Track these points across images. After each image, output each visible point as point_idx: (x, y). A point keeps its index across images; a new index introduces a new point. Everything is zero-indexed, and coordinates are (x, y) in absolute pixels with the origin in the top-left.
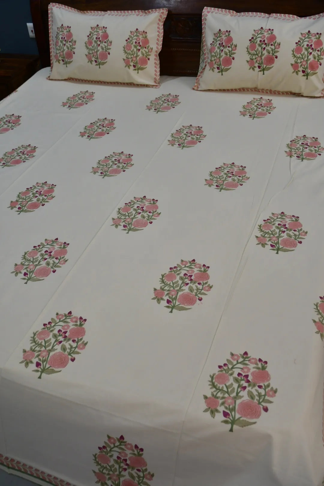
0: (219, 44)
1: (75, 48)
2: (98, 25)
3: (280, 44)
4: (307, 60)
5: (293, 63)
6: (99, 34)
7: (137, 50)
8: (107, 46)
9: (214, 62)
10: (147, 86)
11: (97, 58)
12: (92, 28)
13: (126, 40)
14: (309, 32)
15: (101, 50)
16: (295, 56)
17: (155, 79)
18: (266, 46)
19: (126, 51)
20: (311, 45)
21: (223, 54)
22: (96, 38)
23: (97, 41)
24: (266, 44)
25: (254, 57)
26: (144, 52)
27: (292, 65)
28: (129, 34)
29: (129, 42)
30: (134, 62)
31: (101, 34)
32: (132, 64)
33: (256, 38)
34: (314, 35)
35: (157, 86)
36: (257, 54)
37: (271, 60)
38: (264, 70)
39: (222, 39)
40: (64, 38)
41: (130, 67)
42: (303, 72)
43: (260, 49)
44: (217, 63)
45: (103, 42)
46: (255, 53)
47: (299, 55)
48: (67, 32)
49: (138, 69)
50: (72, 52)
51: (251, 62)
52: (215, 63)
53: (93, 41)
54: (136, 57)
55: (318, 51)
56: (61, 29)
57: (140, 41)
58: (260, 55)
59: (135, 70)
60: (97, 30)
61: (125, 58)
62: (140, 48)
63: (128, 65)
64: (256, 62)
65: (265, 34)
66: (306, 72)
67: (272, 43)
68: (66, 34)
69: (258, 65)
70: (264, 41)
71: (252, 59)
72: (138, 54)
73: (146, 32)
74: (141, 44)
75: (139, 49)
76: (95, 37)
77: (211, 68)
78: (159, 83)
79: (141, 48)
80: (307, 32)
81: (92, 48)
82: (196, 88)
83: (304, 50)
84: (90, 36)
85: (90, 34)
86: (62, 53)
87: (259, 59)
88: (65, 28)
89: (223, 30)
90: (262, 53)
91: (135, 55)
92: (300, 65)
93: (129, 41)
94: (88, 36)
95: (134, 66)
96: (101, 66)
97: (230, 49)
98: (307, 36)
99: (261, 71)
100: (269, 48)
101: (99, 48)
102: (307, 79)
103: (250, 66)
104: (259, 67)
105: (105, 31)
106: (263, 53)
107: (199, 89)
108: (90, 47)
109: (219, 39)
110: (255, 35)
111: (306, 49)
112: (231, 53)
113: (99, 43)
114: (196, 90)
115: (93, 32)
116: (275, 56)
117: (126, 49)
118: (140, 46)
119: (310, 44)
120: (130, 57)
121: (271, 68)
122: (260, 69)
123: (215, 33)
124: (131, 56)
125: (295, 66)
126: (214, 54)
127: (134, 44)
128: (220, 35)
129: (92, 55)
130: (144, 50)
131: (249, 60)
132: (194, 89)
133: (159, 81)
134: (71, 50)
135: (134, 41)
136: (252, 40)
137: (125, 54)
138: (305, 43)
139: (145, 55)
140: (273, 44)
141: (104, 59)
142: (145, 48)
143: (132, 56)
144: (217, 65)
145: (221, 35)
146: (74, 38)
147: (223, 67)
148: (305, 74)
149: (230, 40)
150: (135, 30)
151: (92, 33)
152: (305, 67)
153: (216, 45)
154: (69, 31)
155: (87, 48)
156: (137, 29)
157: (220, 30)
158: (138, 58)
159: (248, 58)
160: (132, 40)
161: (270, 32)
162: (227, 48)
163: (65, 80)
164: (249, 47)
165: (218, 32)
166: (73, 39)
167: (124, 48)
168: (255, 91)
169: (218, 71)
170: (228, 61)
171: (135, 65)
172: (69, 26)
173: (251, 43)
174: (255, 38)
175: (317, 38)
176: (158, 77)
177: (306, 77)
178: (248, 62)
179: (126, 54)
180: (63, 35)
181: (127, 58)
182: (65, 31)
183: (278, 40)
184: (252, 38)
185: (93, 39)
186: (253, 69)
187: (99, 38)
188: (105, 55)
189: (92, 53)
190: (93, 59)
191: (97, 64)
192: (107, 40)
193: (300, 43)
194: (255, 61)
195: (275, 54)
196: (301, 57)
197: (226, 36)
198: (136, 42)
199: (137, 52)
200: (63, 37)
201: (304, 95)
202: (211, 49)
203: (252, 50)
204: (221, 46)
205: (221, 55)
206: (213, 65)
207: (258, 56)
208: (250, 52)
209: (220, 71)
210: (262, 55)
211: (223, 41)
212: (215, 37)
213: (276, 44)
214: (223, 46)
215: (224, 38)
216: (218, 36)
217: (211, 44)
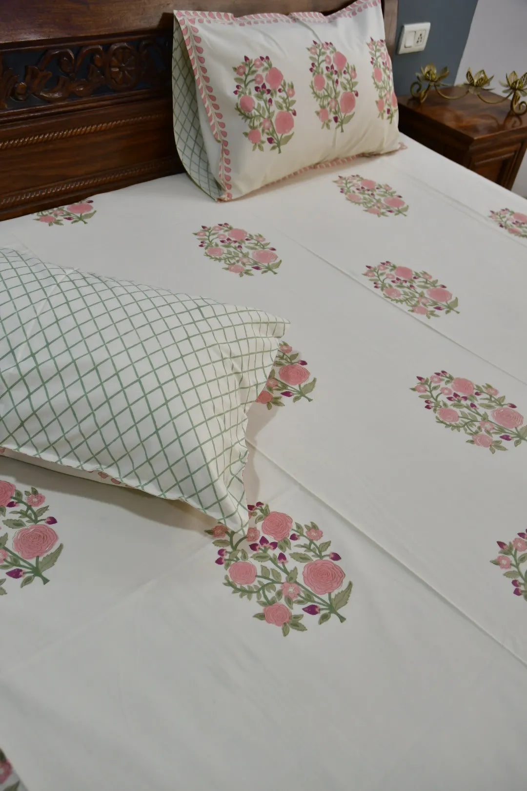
0: (257, 89)
3: (354, 70)
4: (390, 91)
5: (378, 99)
9: (260, 130)
16: (377, 87)
18: (338, 76)
20: (386, 64)
21: (274, 108)
24: (336, 72)
25: (325, 102)
27: (377, 103)
33: (319, 64)
34: (380, 45)
36: (329, 96)
37: (350, 101)
38: (342, 123)
39: (260, 76)
42: (388, 111)
43: (330, 83)
44: (266, 131)
46: (326, 94)
47: (381, 84)
51: (322, 113)
52: (263, 131)
58: (333, 95)
64: (330, 110)
65: (327, 53)
66: (391, 112)
67: (344, 69)
69: (334, 116)
70: (332, 67)
71: (323, 107)
77: (256, 144)
80: (371, 40)
82: (226, 197)
83: (383, 74)
87: (333, 104)
90: (335, 91)
92: (386, 101)
97: (284, 95)
98: (374, 48)
99: (339, 126)
100: (343, 79)
103: (322, 121)
104: (336, 120)
106: (337, 91)
107: (233, 198)
109: (250, 78)
110: (315, 59)
111: (385, 72)
112: (288, 104)
114: (228, 201)
116: (355, 91)
121: (351, 117)
122: (338, 123)
123: (237, 66)
125: (380, 104)
126: (257, 113)
128: (250, 68)
131: (319, 109)
132: (221, 201)
136: (315, 68)
138: (381, 62)
140: (346, 70)
144: (268, 134)
145: (254, 68)
147: (279, 136)
148: (390, 115)
149: (276, 75)
152: (390, 102)
153: (250, 93)
157: (246, 58)
159: (317, 105)
161: (330, 48)
162: (278, 93)
164: (313, 85)
165: (242, 63)
169: (272, 145)
170: (287, 121)
173: (313, 74)
174: (316, 64)
177: (390, 120)
178: (318, 113)
183: (350, 62)
184: (313, 65)
186: (328, 126)
193: (374, 62)
194: (328, 109)
195: (353, 89)
196: (384, 86)
197: (267, 69)
202: (242, 103)
203: (320, 90)
204: (262, 93)
205: (271, 111)
206: (259, 137)
207: (332, 98)
208: (318, 92)
209: (276, 145)
210: (337, 94)
211: (264, 81)
212: (238, 76)
213: (350, 70)
214: (269, 91)
215: (264, 75)
216: (247, 73)
217: (236, 92)
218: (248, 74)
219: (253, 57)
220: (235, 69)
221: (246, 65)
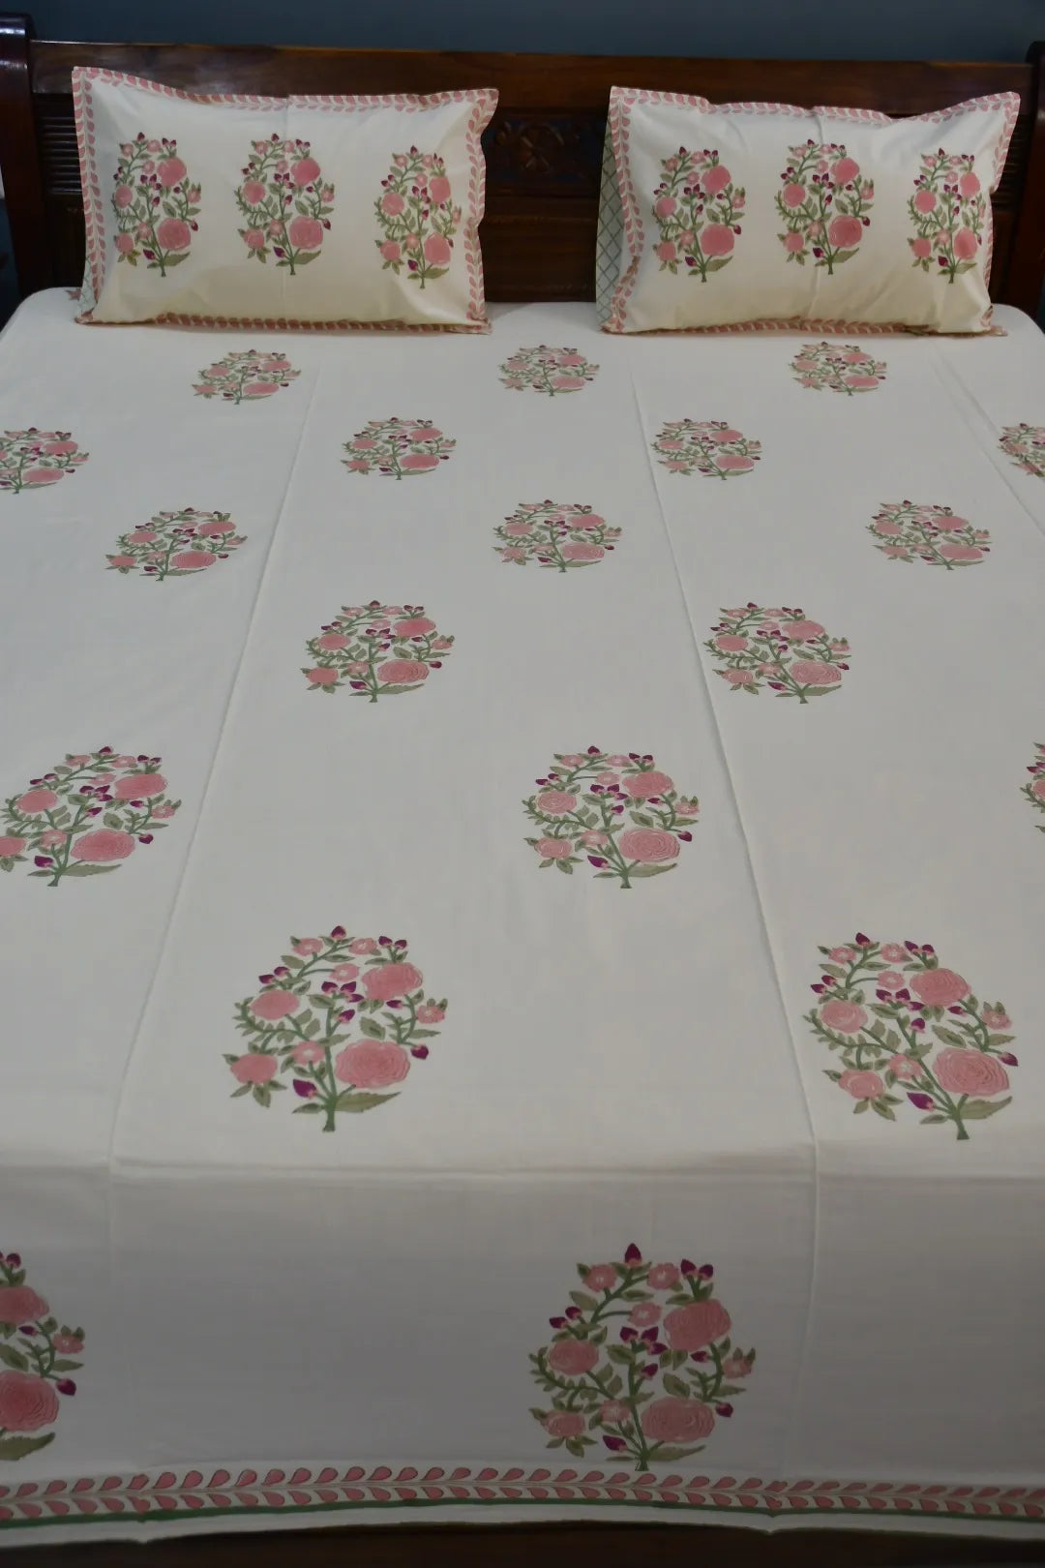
0: (687, 190)
1: (196, 211)
2: (275, 137)
3: (872, 186)
4: (950, 229)
5: (915, 236)
6: (284, 162)
7: (419, 212)
8: (319, 201)
9: (676, 244)
10: (448, 329)
11: (285, 241)
12: (255, 144)
13: (384, 183)
14: (941, 152)
15: (296, 214)
16: (917, 218)
17: (472, 306)
18: (834, 191)
19: (387, 215)
20: (956, 188)
21: (703, 218)
22: (277, 177)
23: (282, 186)
24: (831, 185)
25: (800, 225)
26: (440, 221)
27: (911, 242)
28: (392, 162)
29: (392, 188)
30: (412, 251)
31: (291, 163)
32: (405, 257)
33: (801, 171)
34: (955, 160)
35: (478, 327)
36: (809, 216)
37: (851, 230)
38: (830, 260)
39: (696, 175)
40: (154, 178)
41: (400, 267)
42: (942, 261)
43: (816, 199)
44: (686, 247)
45: (300, 190)
46: (803, 212)
47: (927, 215)
48: (164, 157)
49: (423, 275)
50: (188, 223)
51: (792, 239)
52: (680, 246)
53: (266, 188)
54: (419, 235)
55: (973, 202)
56: (136, 151)
57: (427, 186)
58: (818, 216)
59: (414, 277)
60: (274, 150)
61: (384, 239)
62: (427, 207)
63: (392, 261)
64: (808, 237)
65: (826, 157)
66: (949, 264)
67: (851, 183)
68: (157, 163)
69: (815, 247)
70: (826, 177)
71: (794, 231)
72: (424, 226)
73: (441, 160)
74: (430, 194)
75: (425, 209)
76: (270, 172)
77: (666, 262)
78: (485, 321)
79: (431, 208)
80: (937, 152)
81: (264, 209)
82: (613, 328)
83: (939, 202)
84: (252, 171)
85: (252, 165)
86: (145, 230)
87: (815, 229)
88: (153, 146)
89: (692, 148)
90: (823, 211)
91: (415, 230)
92: (932, 241)
93: (392, 183)
94: (245, 171)
95: (412, 265)
96: (297, 267)
97: (725, 203)
98: (938, 163)
99: (822, 264)
100: (842, 196)
101: (290, 208)
102: (952, 281)
103: (789, 249)
104: (818, 253)
105: (306, 155)
106: (827, 211)
107: (624, 330)
108: (258, 205)
109: (681, 175)
110: (798, 162)
111: (945, 199)
112: (729, 216)
113: (288, 192)
114: (615, 333)
115: (262, 157)
116: (863, 218)
117: (384, 210)
118: (428, 201)
119: (952, 185)
120: (398, 234)
121: (850, 254)
122: (821, 259)
123: (666, 158)
124: (403, 232)
125: (919, 245)
126: (675, 221)
127: (410, 193)
128: (684, 163)
129: (265, 233)
130: (438, 215)
131: (785, 232)
132: (606, 331)
133: (483, 313)
134: (184, 218)
135: (410, 184)
136: (791, 175)
137: (382, 226)
138: (940, 183)
139: (444, 228)
140: (854, 186)
141: (309, 245)
142: (442, 207)
143: (406, 233)
144: (687, 251)
145: (689, 164)
146: (193, 177)
147: (706, 257)
148: (946, 268)
149: (719, 176)
150: (409, 151)
151: (259, 159)
152: (948, 246)
153: (675, 195)
154: (172, 154)
155: (246, 208)
156: (414, 149)
157: (682, 150)
158: (424, 240)
159: (783, 226)
160: (402, 182)
161: (836, 153)
162: (716, 200)
163: (148, 323)
164: (782, 196)
165: (675, 155)
166: (187, 183)
167: (378, 205)
168: (792, 326)
169: (691, 268)
170: (723, 238)
171: (415, 260)
172: (170, 140)
173: (787, 183)
174: (797, 169)
175: (965, 169)
176: (480, 302)
177: (948, 276)
178: (782, 238)
179: (387, 226)
180: (148, 167)
181: (392, 239)
182: (155, 157)
183: (866, 174)
184: (790, 170)
185: (264, 180)
186: (800, 259)
187: (287, 177)
188: (314, 229)
189: (266, 225)
190: (270, 245)
191: (285, 259)
192: (316, 182)
193: (924, 182)
194: (804, 235)
195: (861, 214)
196: (934, 219)
197: (708, 166)
198: (415, 189)
199: (421, 218)
200: (149, 176)
201: (940, 331)
202: (660, 206)
203: (793, 204)
204: (692, 197)
205: (697, 221)
206: (673, 253)
207: (813, 221)
208: (788, 208)
209: (698, 269)
210: (824, 217)
211: (699, 182)
212: (666, 172)
213: (861, 186)
214: (702, 195)
215: (701, 173)
216: (678, 168)
217: (656, 192)
218: (680, 170)
219: (691, 149)
220: (664, 162)
221: (680, 158)
